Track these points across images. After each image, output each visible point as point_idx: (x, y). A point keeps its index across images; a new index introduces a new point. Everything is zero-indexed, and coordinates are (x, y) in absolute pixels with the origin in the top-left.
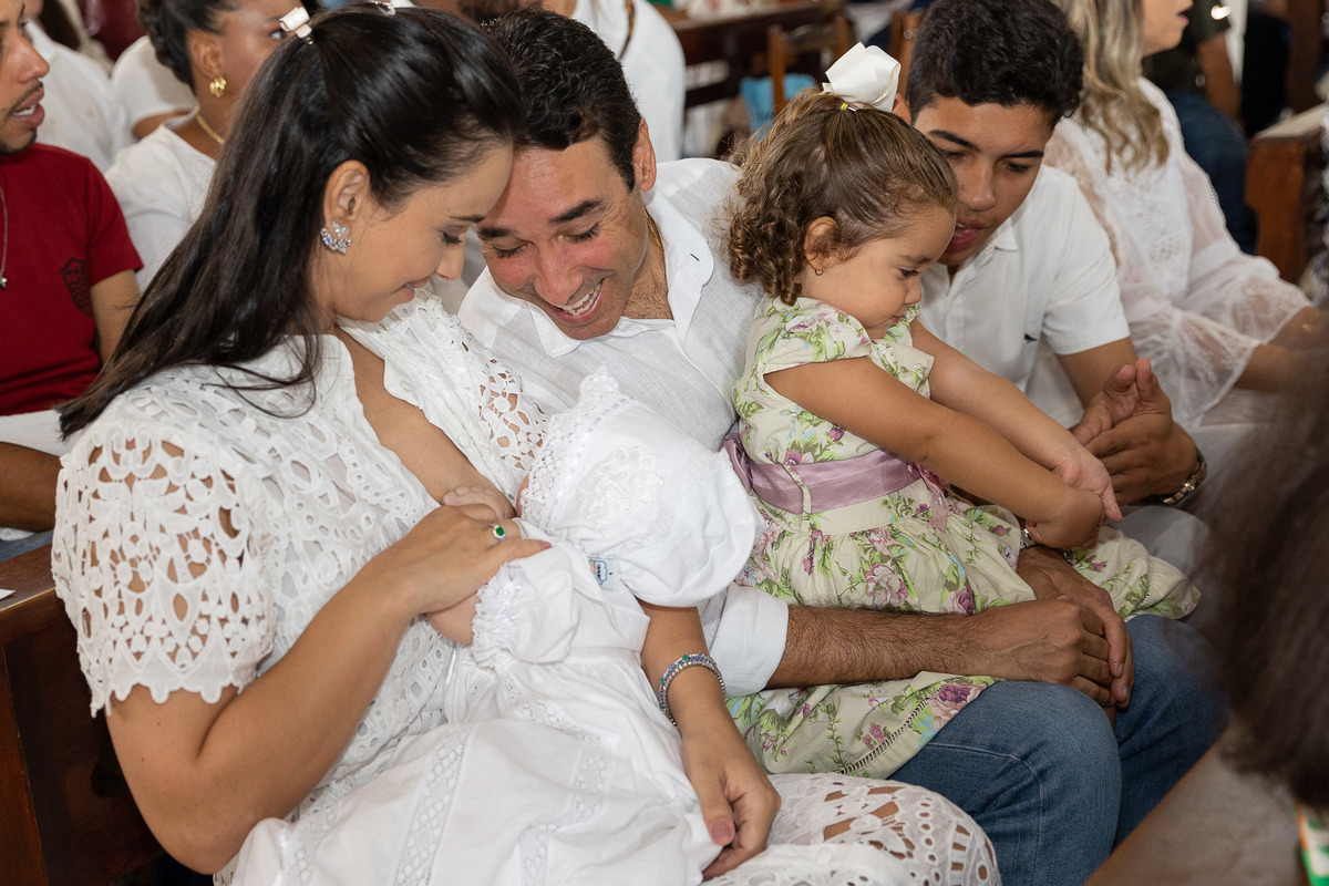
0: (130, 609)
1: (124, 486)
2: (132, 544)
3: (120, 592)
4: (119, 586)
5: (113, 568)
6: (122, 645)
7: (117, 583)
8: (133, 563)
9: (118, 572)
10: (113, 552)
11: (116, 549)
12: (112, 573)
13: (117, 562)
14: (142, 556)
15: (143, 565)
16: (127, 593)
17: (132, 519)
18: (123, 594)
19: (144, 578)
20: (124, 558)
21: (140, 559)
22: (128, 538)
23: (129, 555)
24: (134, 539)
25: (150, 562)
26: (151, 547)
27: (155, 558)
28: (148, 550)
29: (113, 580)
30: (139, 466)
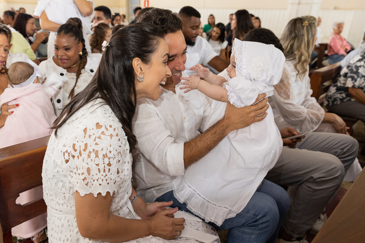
0: (107, 171)
1: (109, 137)
2: (109, 153)
3: (105, 166)
4: (104, 164)
5: (103, 159)
6: (104, 181)
7: (104, 163)
8: (109, 159)
9: (104, 160)
10: (104, 155)
11: (105, 154)
12: (103, 160)
13: (105, 158)
14: (112, 157)
15: (111, 159)
16: (106, 166)
17: (111, 146)
18: (105, 167)
19: (111, 163)
20: (107, 157)
21: (111, 158)
22: (109, 151)
23: (109, 157)
24: (110, 152)
25: (113, 159)
26: (114, 155)
27: (115, 158)
28: (113, 156)
29: (103, 162)
30: (113, 132)
